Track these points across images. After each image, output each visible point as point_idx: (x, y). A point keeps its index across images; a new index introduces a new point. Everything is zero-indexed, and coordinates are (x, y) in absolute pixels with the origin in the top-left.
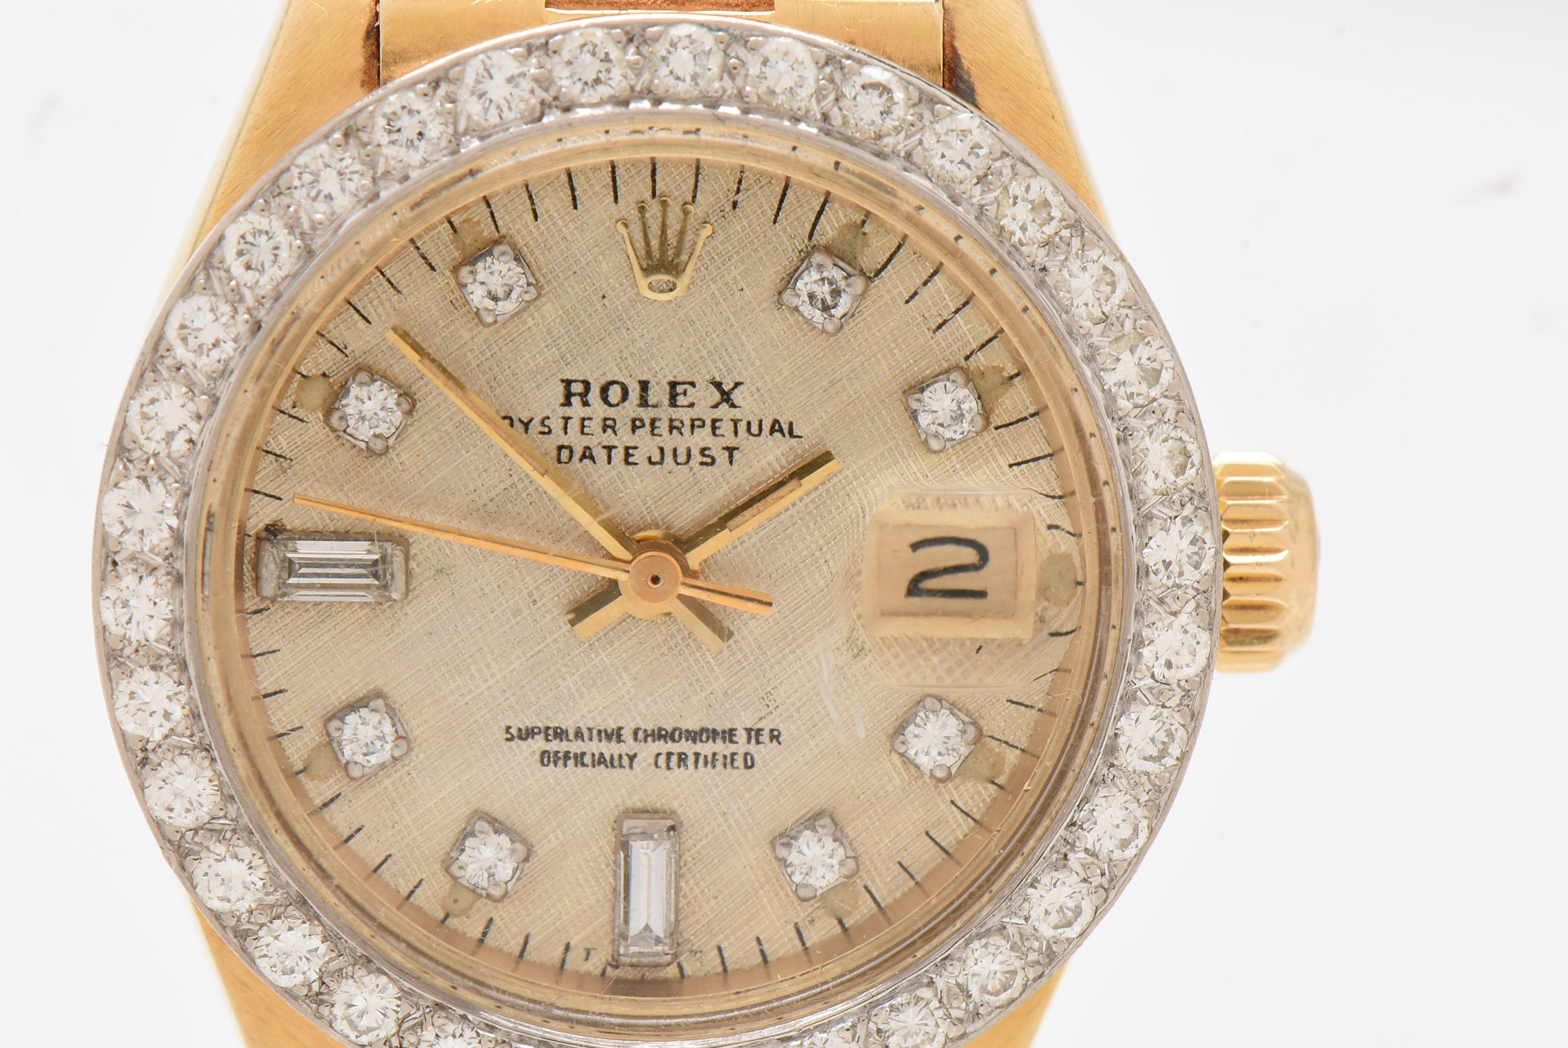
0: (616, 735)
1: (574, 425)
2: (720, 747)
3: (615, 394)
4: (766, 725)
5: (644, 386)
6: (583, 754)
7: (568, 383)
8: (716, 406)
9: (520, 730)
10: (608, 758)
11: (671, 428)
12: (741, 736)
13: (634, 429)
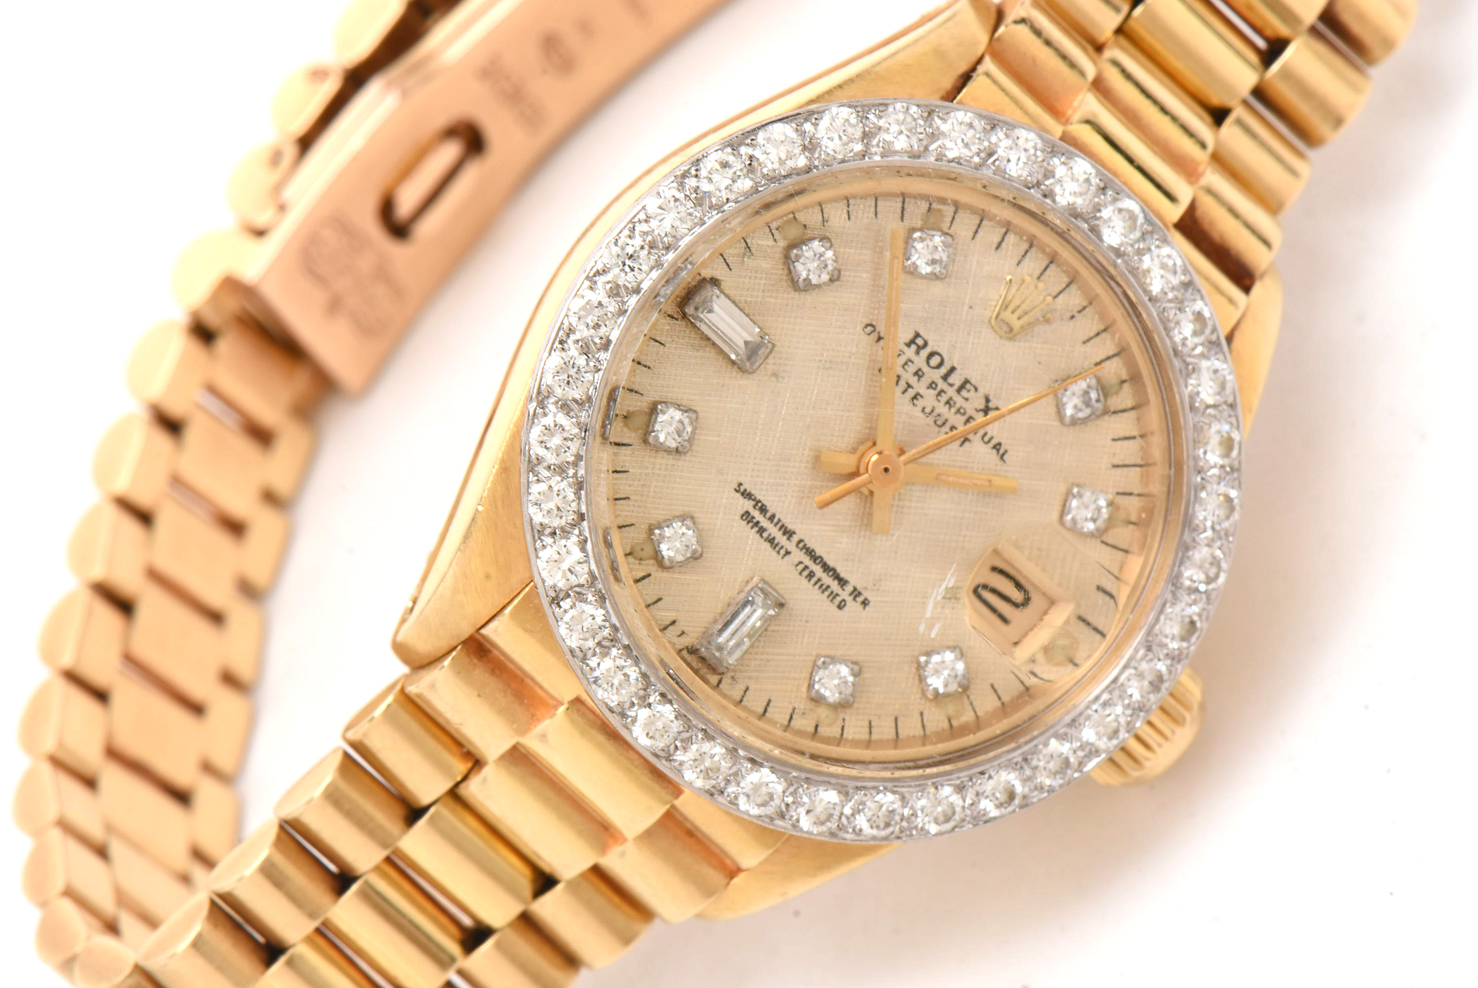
0: (789, 533)
1: (903, 359)
2: (835, 586)
3: (935, 361)
4: (866, 594)
5: (953, 369)
6: (766, 530)
7: (917, 335)
8: (977, 411)
9: (745, 490)
10: (776, 542)
11: (948, 402)
12: (849, 588)
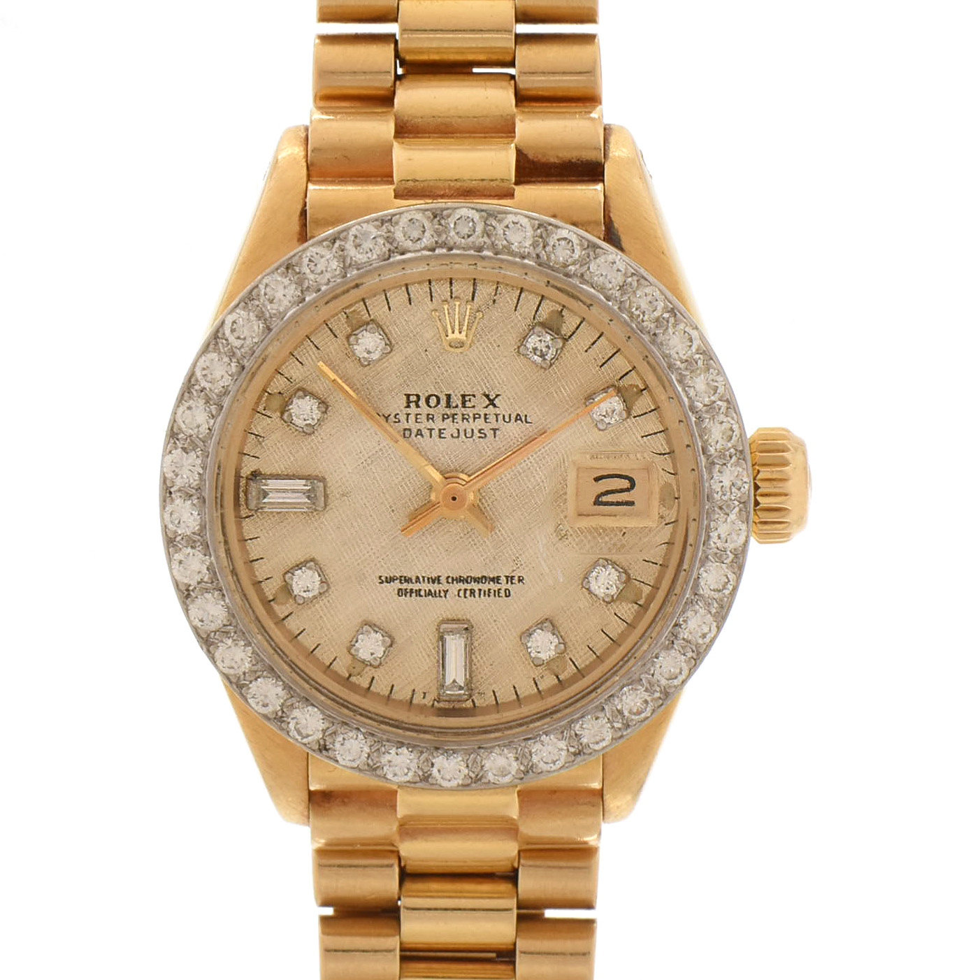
0: (436, 580)
1: (412, 418)
2: (492, 586)
3: (433, 401)
4: (517, 574)
5: (449, 397)
6: (420, 590)
7: (408, 396)
8: (486, 407)
9: (387, 578)
10: (433, 592)
11: (463, 419)
12: (503, 580)
13: (444, 419)
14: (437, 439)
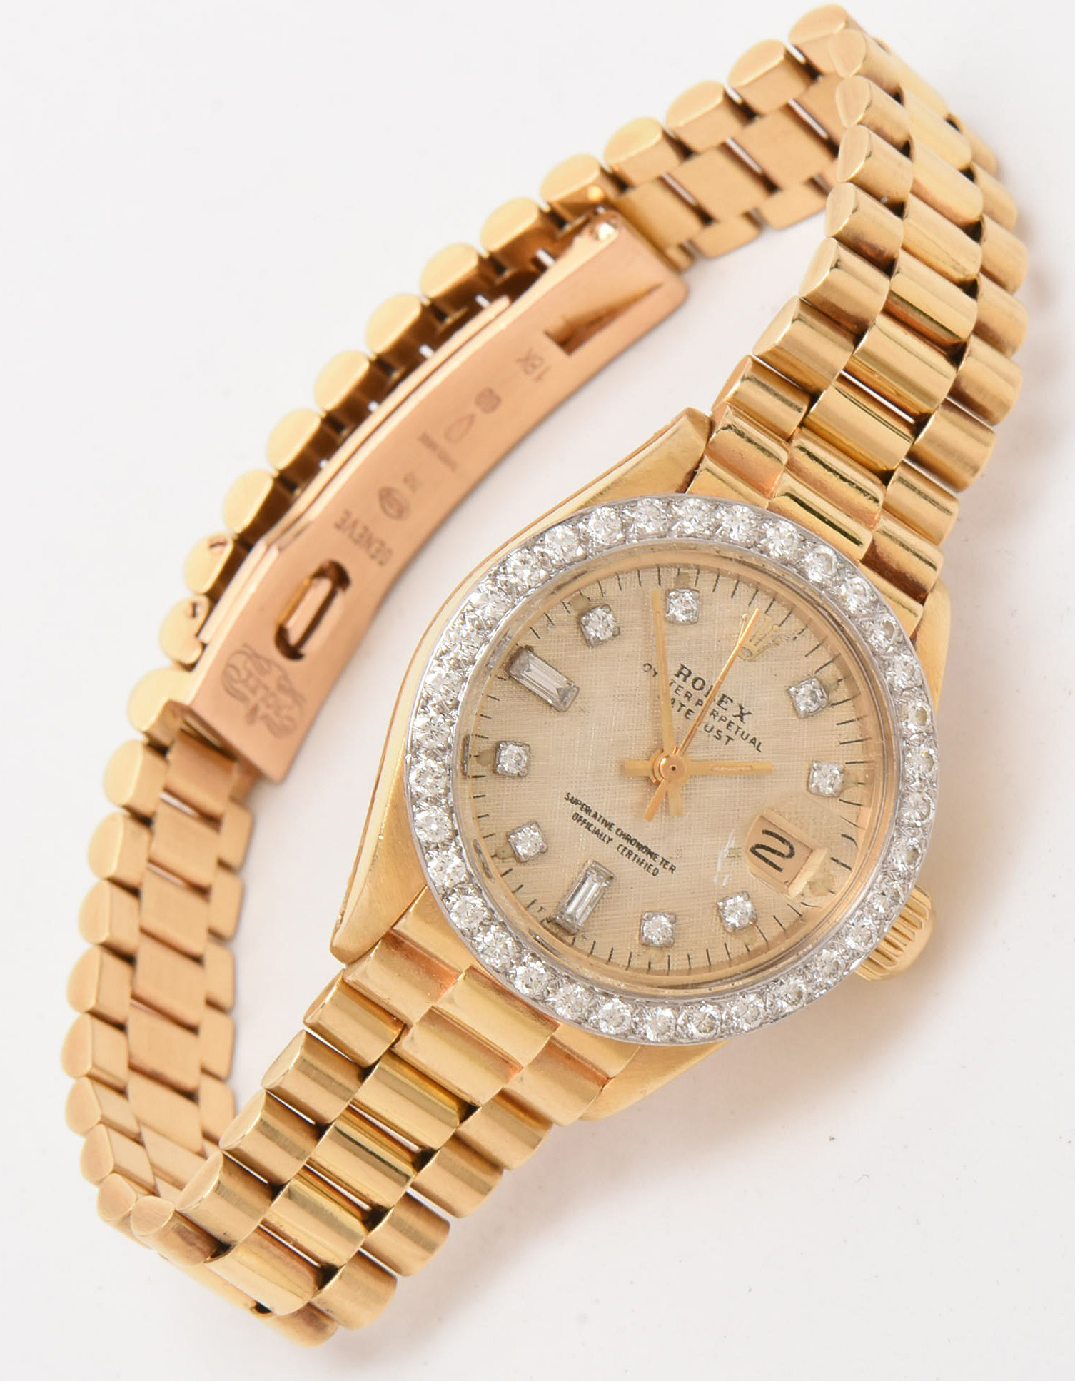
0: (610, 825)
1: (674, 687)
2: (648, 859)
3: (698, 684)
4: (672, 862)
6: (592, 825)
7: (683, 667)
8: (735, 716)
9: (573, 798)
10: (600, 833)
11: (712, 714)
12: (659, 860)
13: (697, 704)
14: (683, 717)
